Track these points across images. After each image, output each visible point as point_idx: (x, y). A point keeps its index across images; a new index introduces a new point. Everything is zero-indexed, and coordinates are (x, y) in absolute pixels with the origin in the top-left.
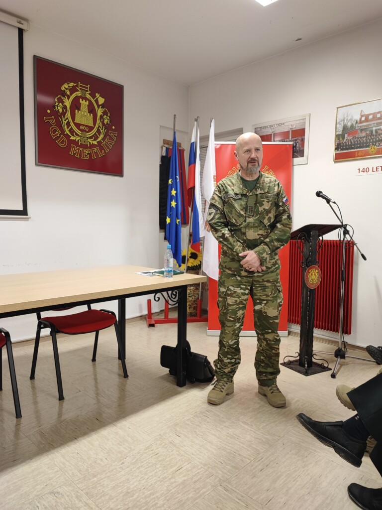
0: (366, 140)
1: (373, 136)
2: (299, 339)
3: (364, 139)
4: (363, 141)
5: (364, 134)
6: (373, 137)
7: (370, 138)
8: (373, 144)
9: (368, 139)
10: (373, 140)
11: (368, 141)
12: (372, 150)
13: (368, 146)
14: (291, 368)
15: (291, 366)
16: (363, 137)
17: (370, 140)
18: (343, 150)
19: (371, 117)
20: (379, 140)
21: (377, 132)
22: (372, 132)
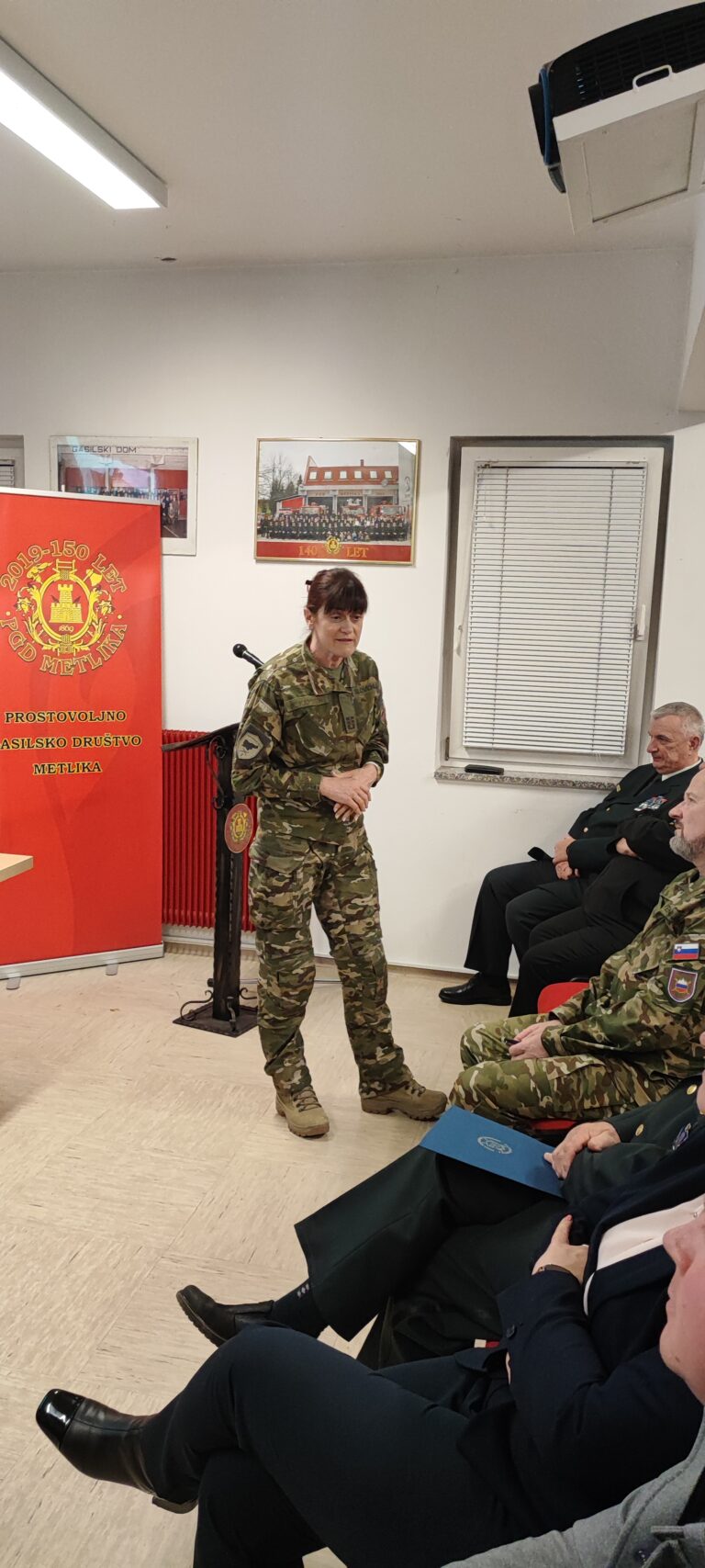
0: (321, 524)
1: (334, 516)
2: (212, 960)
3: (316, 520)
4: (314, 524)
5: (314, 510)
6: (333, 519)
7: (327, 521)
8: (333, 535)
9: (324, 521)
10: (333, 525)
11: (324, 525)
12: (333, 546)
13: (324, 537)
14: (199, 1027)
15: (197, 1022)
16: (315, 516)
17: (327, 524)
18: (273, 536)
19: (328, 475)
20: (346, 529)
21: (339, 509)
22: (331, 510)
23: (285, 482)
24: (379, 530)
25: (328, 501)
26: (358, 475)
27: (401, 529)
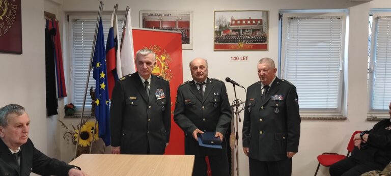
0: (236, 38)
1: (241, 35)
4: (234, 38)
5: (234, 33)
7: (239, 37)
8: (241, 41)
10: (241, 38)
12: (240, 45)
13: (238, 42)
18: (220, 42)
19: (239, 22)
20: (245, 39)
21: (243, 33)
22: (240, 33)
23: (224, 25)
24: (257, 39)
25: (239, 31)
26: (249, 22)
27: (265, 39)
